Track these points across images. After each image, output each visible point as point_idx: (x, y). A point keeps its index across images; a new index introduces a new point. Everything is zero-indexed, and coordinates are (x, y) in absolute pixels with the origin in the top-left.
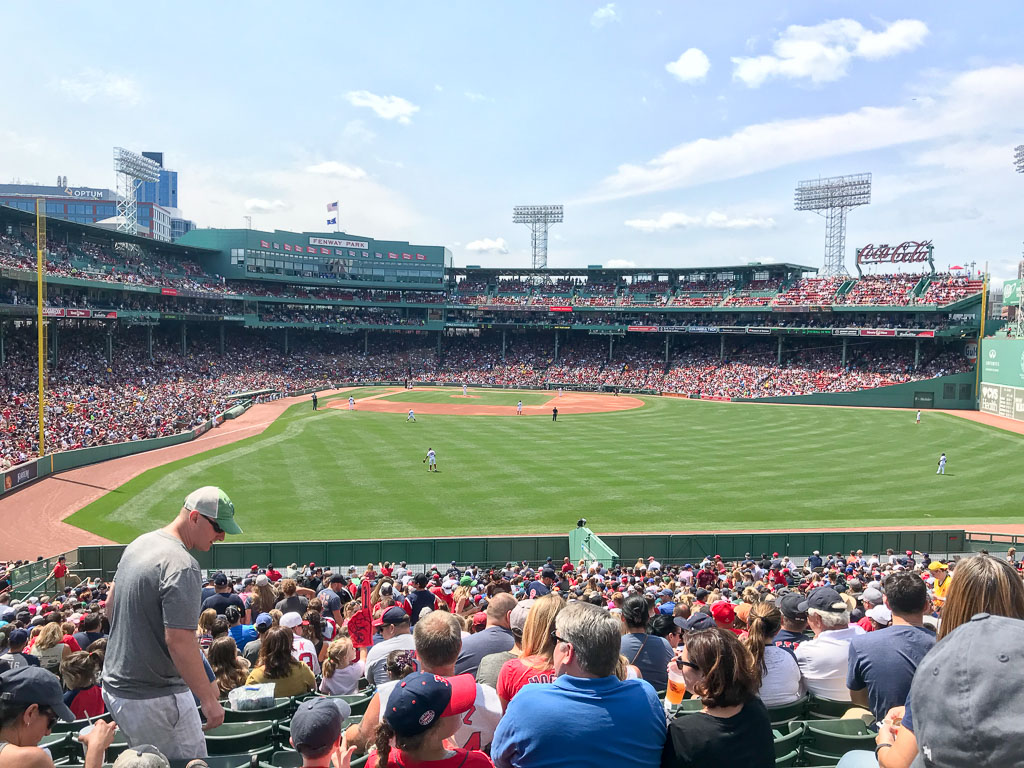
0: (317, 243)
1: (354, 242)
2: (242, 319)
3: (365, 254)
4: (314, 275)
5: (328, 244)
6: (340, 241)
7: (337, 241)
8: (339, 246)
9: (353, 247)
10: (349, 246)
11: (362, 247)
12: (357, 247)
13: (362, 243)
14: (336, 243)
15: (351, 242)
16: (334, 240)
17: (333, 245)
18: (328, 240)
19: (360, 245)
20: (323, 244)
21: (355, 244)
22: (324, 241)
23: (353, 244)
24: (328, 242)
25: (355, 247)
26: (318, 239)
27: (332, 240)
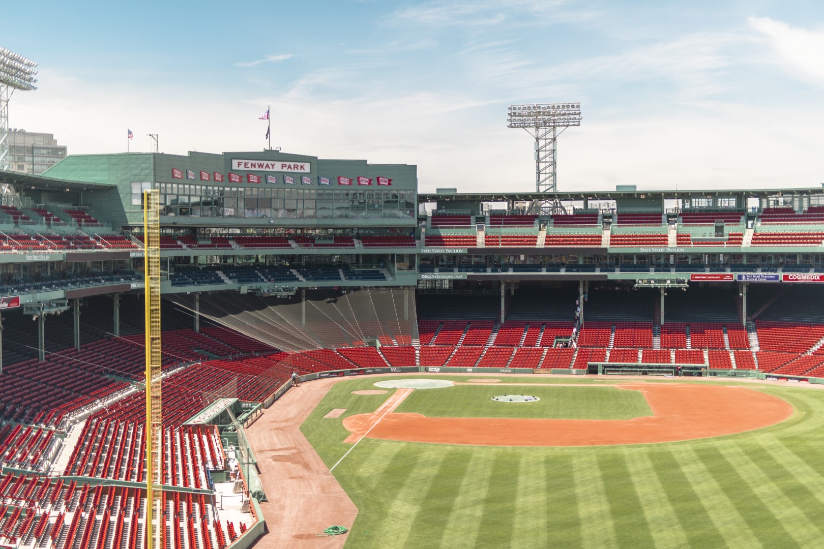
3: (307, 180)
6: (273, 163)
7: (269, 163)
8: (271, 170)
9: (290, 170)
10: (285, 170)
11: (302, 171)
12: (296, 170)
13: (302, 164)
14: (267, 166)
15: (288, 164)
16: (265, 163)
17: (264, 169)
18: (257, 162)
19: (299, 168)
20: (250, 169)
21: (292, 167)
22: (252, 164)
23: (290, 167)
24: (257, 166)
25: (293, 171)
26: (244, 161)
27: (262, 162)
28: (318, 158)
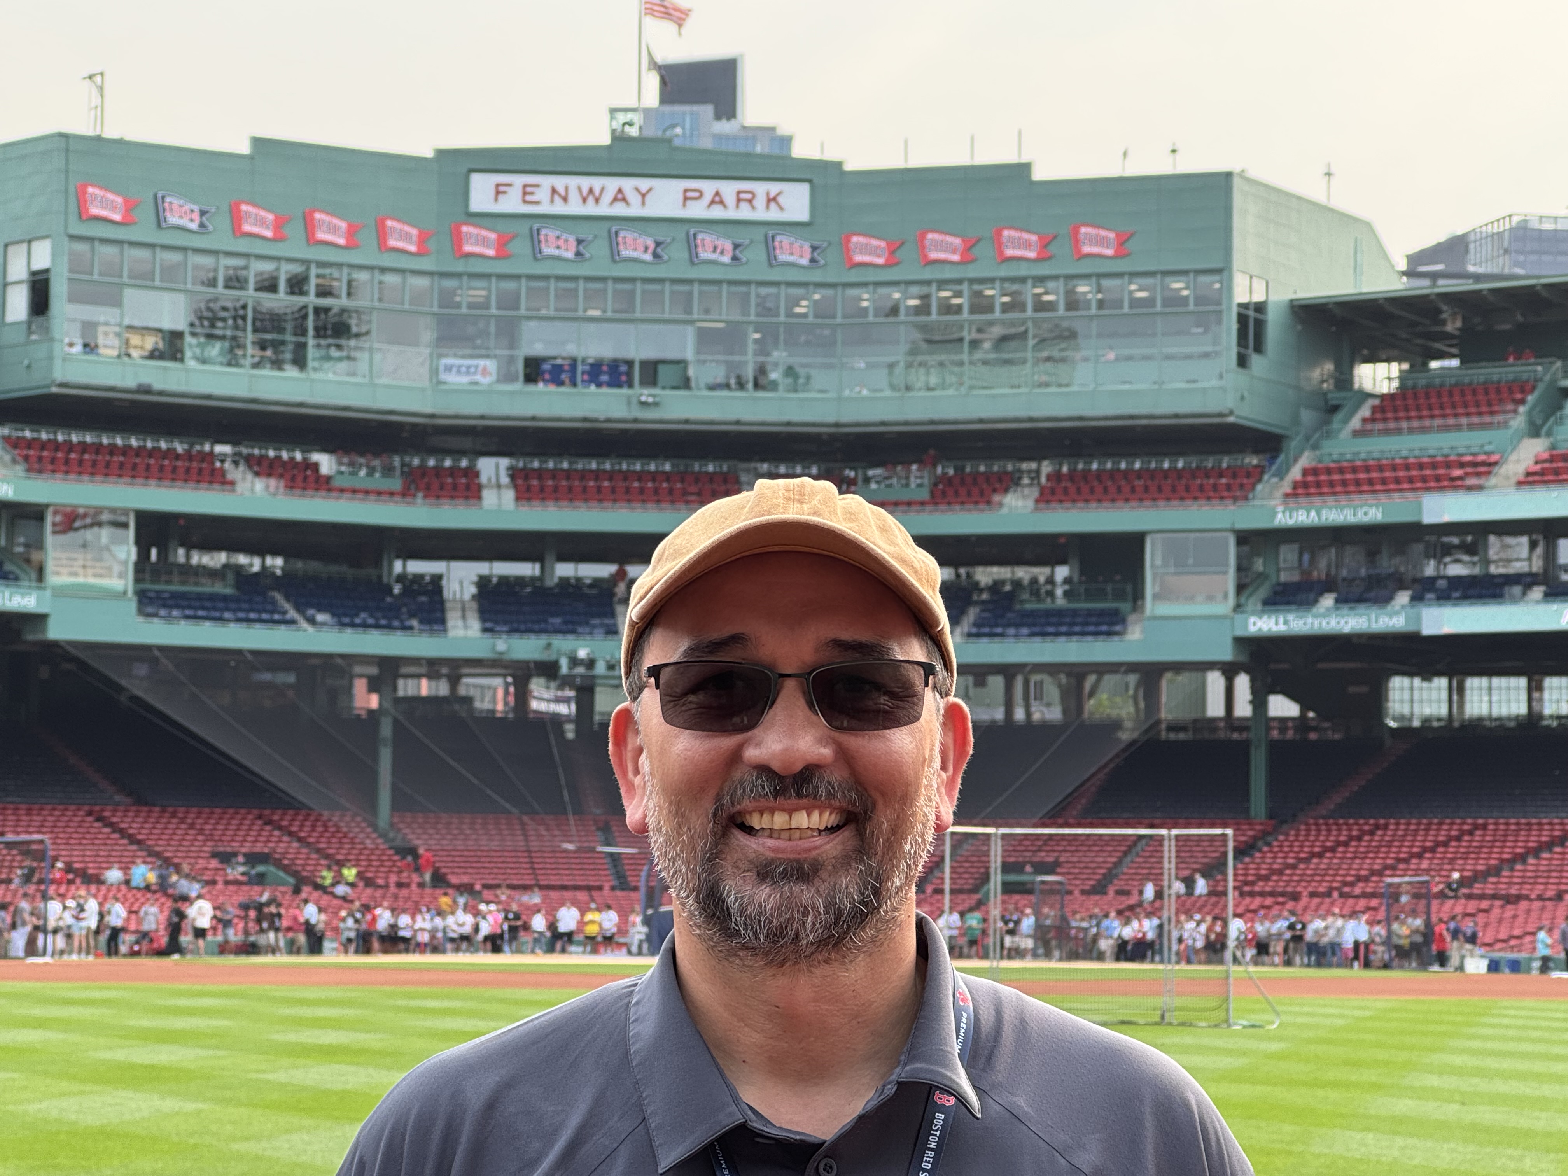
2: (25, 601)
6: (644, 184)
7: (628, 184)
8: (635, 210)
9: (717, 213)
10: (697, 210)
11: (773, 215)
12: (744, 213)
13: (774, 188)
14: (620, 197)
15: (709, 187)
16: (612, 184)
17: (603, 209)
18: (573, 181)
19: (760, 202)
20: (545, 208)
21: (730, 199)
22: (554, 191)
23: (718, 200)
24: (574, 197)
25: (731, 214)
26: (519, 180)
27: (597, 183)
28: (848, 167)
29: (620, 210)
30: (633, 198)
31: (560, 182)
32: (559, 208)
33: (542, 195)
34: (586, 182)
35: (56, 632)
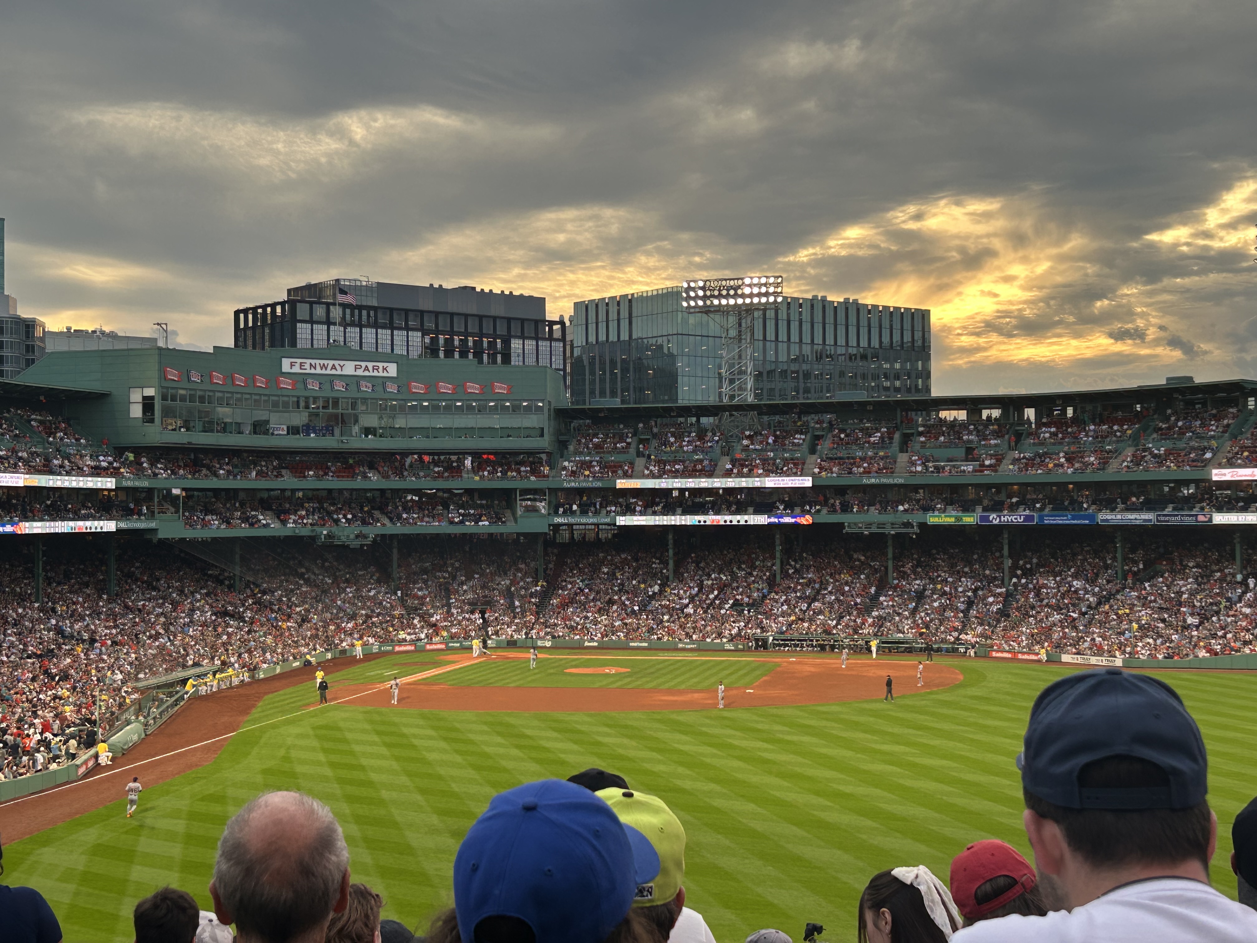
0: (296, 369)
1: (370, 365)
2: (152, 525)
3: (392, 388)
4: (293, 430)
5: (318, 371)
6: (342, 363)
7: (336, 363)
8: (339, 372)
9: (367, 373)
10: (360, 372)
11: (385, 374)
12: (376, 374)
13: (385, 365)
14: (334, 367)
15: (363, 364)
16: (331, 363)
17: (328, 372)
18: (318, 362)
19: (381, 370)
20: (308, 371)
21: (371, 369)
22: (311, 365)
23: (367, 368)
24: (318, 367)
25: (371, 374)
26: (299, 361)
27: (326, 362)
29: (334, 372)
30: (338, 367)
31: (313, 362)
32: (313, 371)
33: (307, 366)
34: (322, 362)
35: (161, 535)
